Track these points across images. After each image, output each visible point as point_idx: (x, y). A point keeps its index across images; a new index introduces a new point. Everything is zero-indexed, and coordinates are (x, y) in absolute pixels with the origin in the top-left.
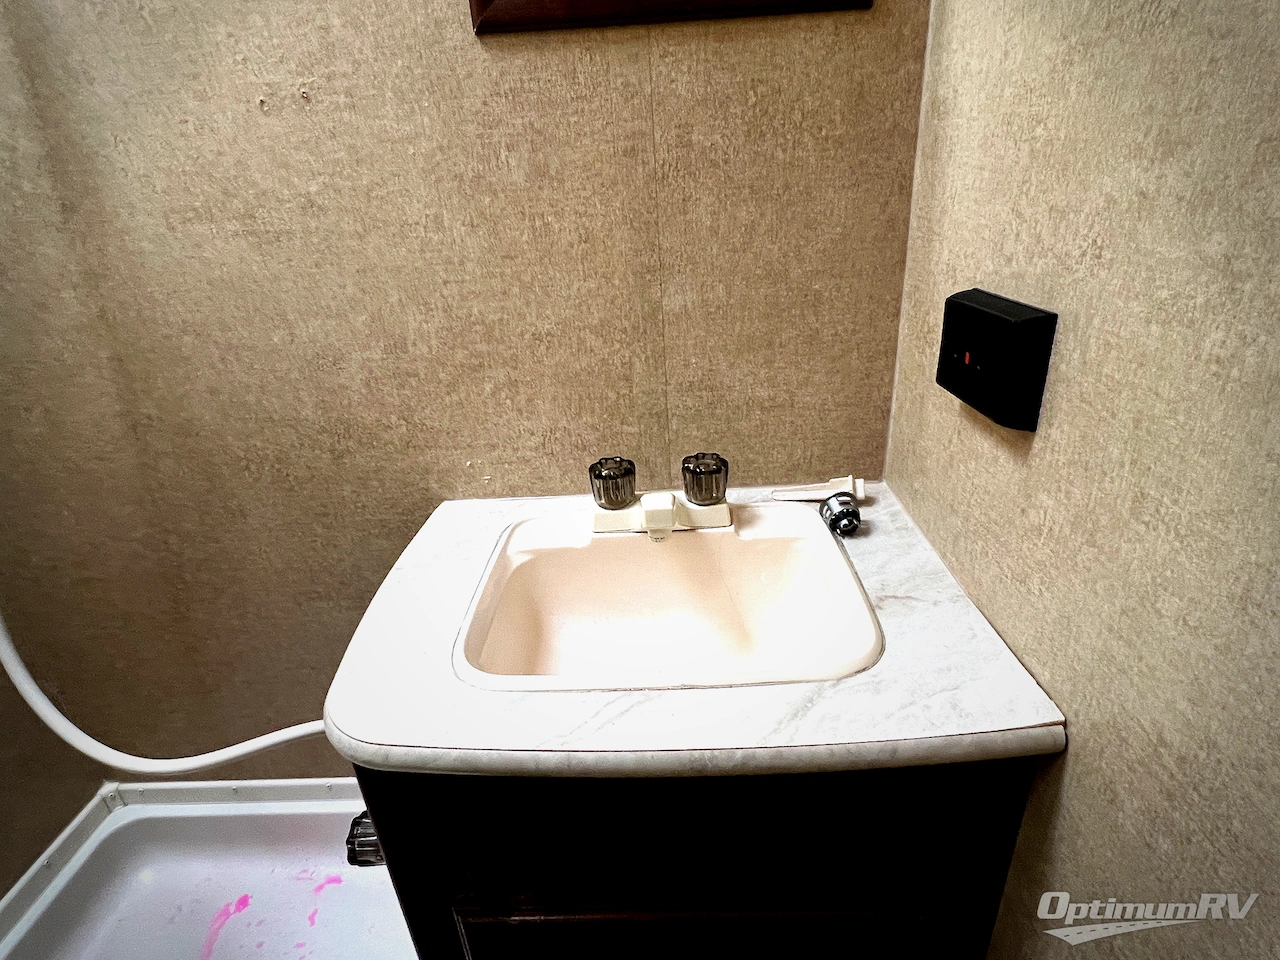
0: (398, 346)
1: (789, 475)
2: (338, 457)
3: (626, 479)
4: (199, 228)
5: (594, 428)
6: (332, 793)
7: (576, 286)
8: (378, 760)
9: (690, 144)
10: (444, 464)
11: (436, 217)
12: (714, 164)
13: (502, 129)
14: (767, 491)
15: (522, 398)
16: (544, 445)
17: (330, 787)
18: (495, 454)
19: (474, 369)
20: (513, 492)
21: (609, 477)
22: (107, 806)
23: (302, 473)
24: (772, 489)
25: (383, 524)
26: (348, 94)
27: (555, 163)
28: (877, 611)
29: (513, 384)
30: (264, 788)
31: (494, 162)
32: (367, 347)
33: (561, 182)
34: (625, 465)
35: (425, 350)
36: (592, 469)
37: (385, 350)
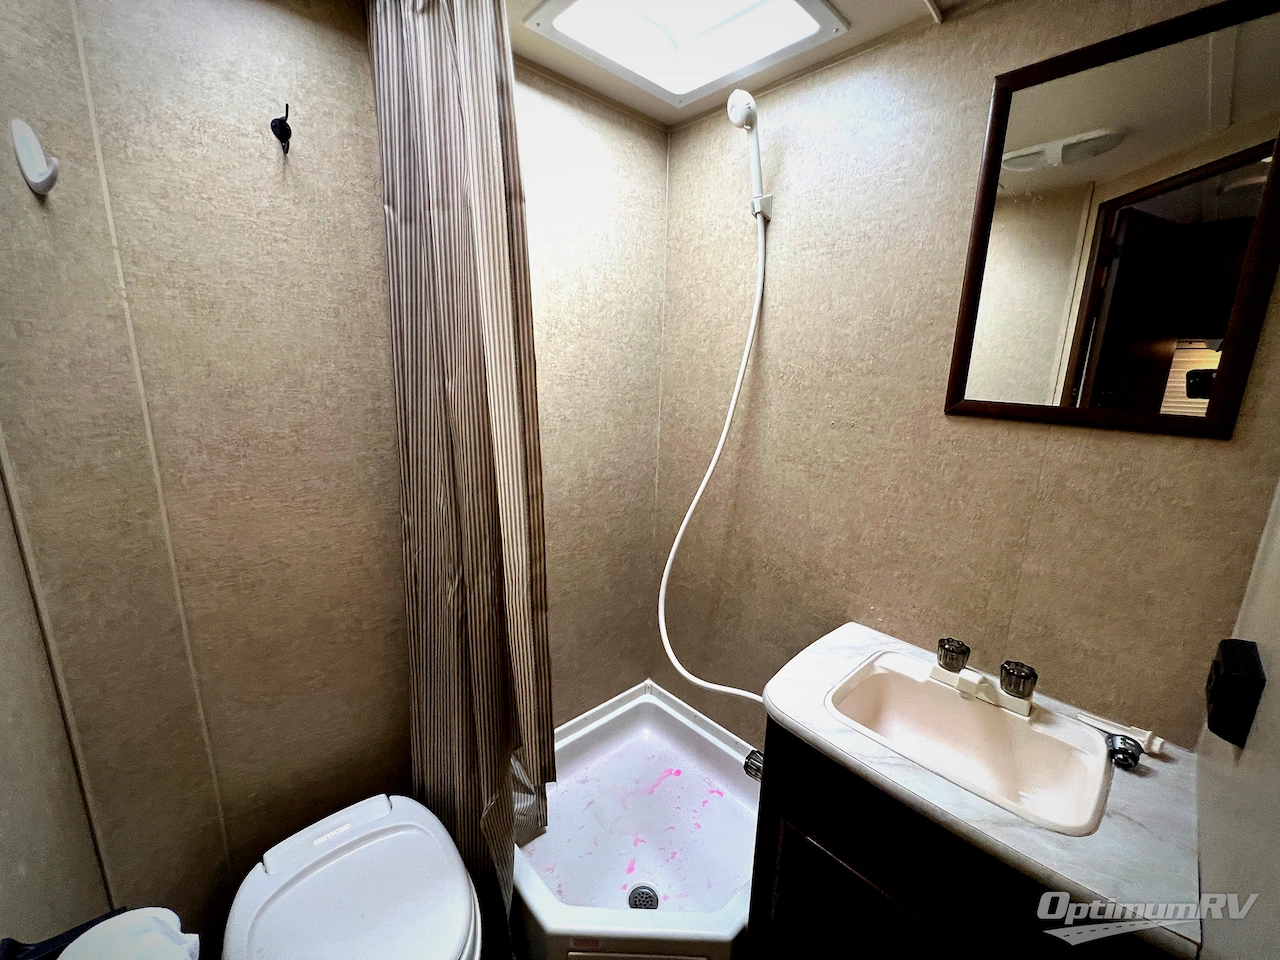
0: (855, 538)
1: (1101, 710)
2: (807, 578)
3: (961, 657)
4: (787, 464)
5: (953, 618)
6: (735, 746)
7: (966, 539)
8: (780, 719)
9: (1064, 487)
10: (858, 603)
11: (896, 487)
12: (1080, 501)
13: (946, 456)
14: (1074, 710)
15: (915, 586)
16: (919, 616)
17: (737, 742)
18: (888, 608)
19: (892, 562)
20: (893, 634)
21: (948, 650)
22: (645, 690)
23: (788, 579)
24: (1079, 711)
25: (817, 619)
26: (873, 427)
27: (970, 478)
28: (1105, 818)
29: (911, 577)
30: (708, 723)
31: (936, 469)
32: (839, 533)
33: (973, 487)
34: (963, 648)
35: (868, 544)
36: (941, 641)
37: (849, 538)
